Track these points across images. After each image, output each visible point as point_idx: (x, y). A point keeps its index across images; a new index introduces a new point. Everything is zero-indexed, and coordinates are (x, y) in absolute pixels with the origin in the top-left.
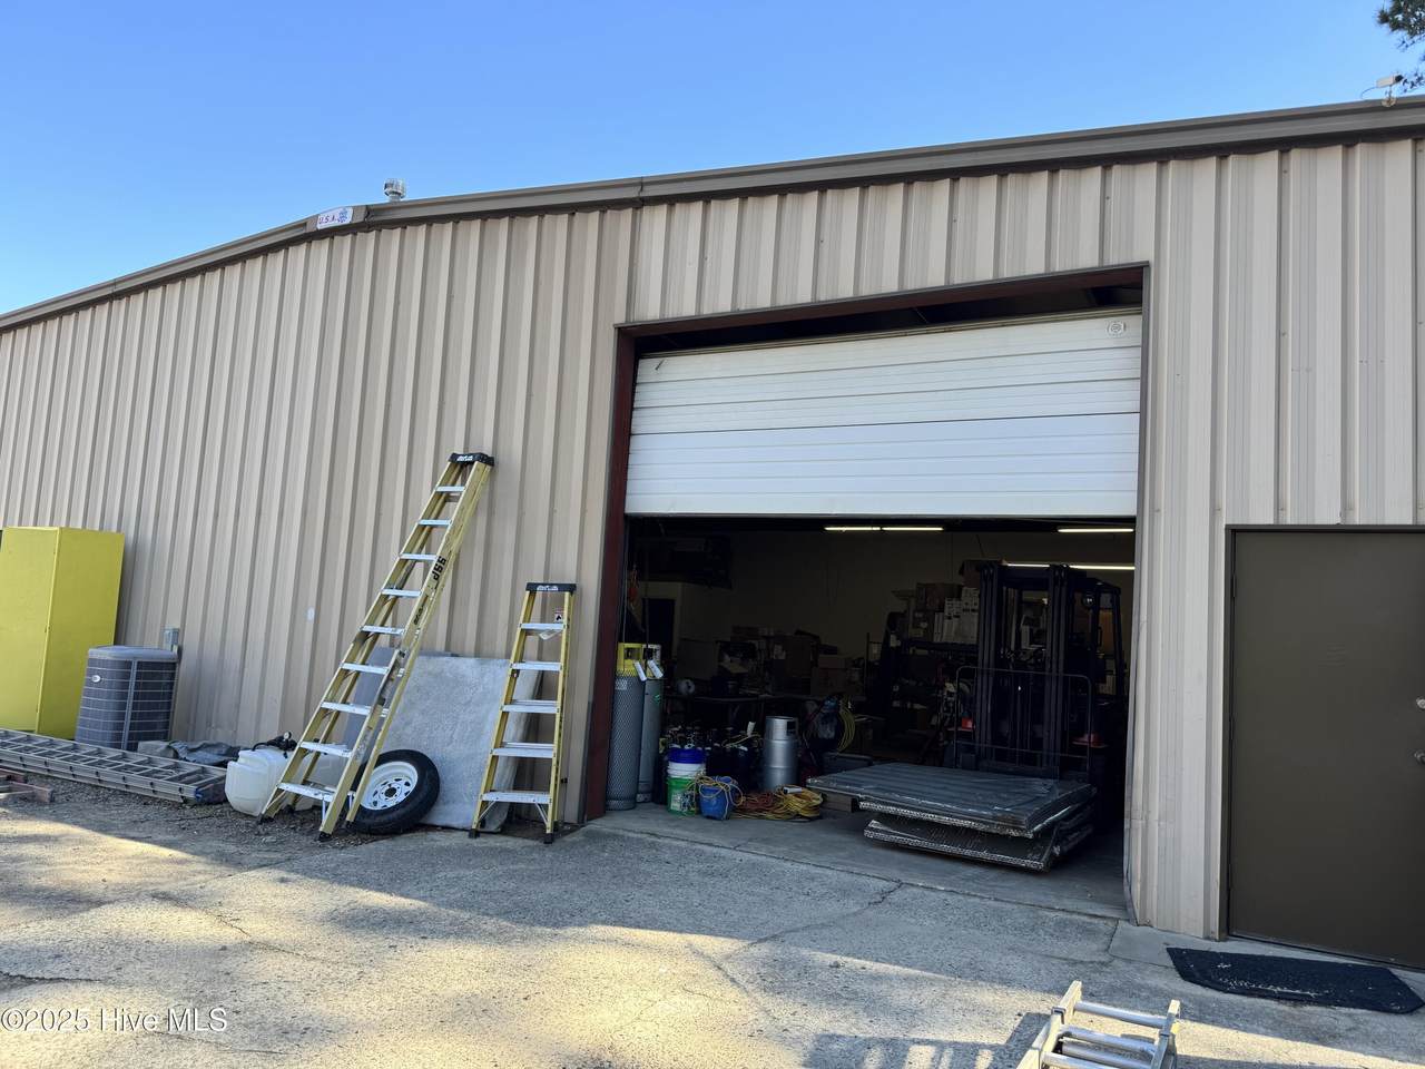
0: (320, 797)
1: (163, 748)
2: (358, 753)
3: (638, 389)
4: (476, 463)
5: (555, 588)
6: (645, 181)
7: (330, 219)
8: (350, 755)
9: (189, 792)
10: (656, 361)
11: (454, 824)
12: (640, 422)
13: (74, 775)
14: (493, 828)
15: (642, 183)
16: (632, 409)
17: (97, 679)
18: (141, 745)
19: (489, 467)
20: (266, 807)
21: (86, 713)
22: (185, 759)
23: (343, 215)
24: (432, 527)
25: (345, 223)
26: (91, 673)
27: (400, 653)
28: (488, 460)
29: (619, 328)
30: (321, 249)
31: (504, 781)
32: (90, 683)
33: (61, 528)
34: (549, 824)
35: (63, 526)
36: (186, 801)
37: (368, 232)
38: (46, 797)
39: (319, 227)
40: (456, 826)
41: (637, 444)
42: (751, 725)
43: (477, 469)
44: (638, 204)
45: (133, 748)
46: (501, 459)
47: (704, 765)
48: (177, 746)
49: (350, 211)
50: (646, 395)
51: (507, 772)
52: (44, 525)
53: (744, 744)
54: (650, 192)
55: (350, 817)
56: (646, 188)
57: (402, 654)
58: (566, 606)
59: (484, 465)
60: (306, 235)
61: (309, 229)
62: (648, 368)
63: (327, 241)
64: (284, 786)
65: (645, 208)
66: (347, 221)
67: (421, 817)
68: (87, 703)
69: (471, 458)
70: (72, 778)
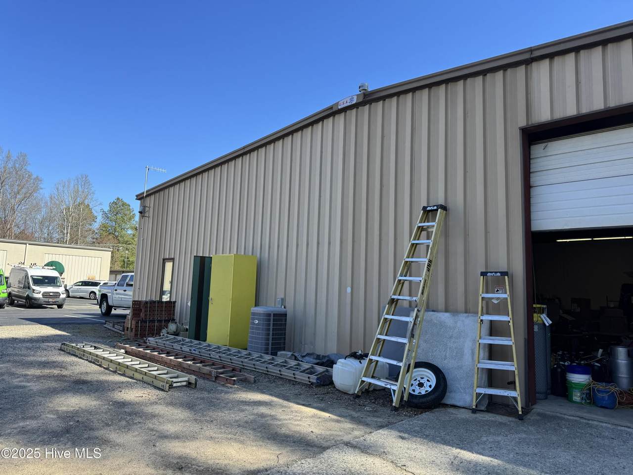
0: (388, 386)
1: (289, 356)
2: (406, 364)
3: (532, 161)
4: (439, 210)
5: (499, 274)
6: (532, 49)
7: (345, 102)
8: (401, 364)
9: (313, 379)
10: (544, 145)
11: (458, 404)
12: (535, 179)
13: (255, 368)
14: (483, 408)
15: (531, 50)
16: (530, 173)
17: (257, 322)
18: (279, 353)
19: (445, 212)
20: (357, 390)
21: (252, 338)
22: (302, 361)
23: (352, 100)
24: (417, 244)
25: (353, 103)
26: (253, 319)
27: (418, 310)
28: (444, 208)
29: (522, 129)
30: (340, 119)
31: (483, 381)
32: (254, 324)
33: (234, 254)
34: (520, 409)
35: (235, 253)
36: (312, 384)
37: (364, 106)
38: (252, 380)
39: (340, 107)
40: (458, 405)
41: (534, 192)
42: (601, 351)
43: (440, 213)
44: (528, 62)
45: (274, 354)
46: (450, 206)
47: (591, 376)
48: (296, 354)
49: (355, 98)
50: (537, 165)
51: (484, 377)
52: (226, 253)
53: (597, 362)
54: (537, 54)
55: (405, 398)
56: (534, 52)
57: (418, 311)
58: (507, 284)
59: (443, 211)
60: (332, 113)
61: (334, 110)
62: (537, 150)
63: (343, 114)
64: (364, 379)
65: (533, 64)
66: (354, 102)
67: (441, 400)
68: (253, 333)
69: (435, 208)
70: (254, 370)
